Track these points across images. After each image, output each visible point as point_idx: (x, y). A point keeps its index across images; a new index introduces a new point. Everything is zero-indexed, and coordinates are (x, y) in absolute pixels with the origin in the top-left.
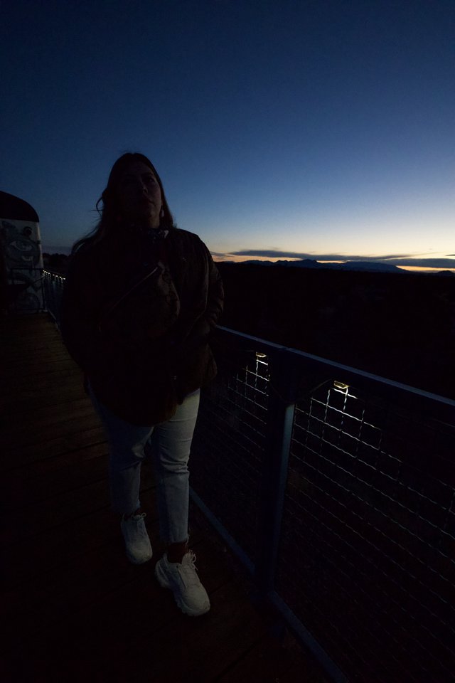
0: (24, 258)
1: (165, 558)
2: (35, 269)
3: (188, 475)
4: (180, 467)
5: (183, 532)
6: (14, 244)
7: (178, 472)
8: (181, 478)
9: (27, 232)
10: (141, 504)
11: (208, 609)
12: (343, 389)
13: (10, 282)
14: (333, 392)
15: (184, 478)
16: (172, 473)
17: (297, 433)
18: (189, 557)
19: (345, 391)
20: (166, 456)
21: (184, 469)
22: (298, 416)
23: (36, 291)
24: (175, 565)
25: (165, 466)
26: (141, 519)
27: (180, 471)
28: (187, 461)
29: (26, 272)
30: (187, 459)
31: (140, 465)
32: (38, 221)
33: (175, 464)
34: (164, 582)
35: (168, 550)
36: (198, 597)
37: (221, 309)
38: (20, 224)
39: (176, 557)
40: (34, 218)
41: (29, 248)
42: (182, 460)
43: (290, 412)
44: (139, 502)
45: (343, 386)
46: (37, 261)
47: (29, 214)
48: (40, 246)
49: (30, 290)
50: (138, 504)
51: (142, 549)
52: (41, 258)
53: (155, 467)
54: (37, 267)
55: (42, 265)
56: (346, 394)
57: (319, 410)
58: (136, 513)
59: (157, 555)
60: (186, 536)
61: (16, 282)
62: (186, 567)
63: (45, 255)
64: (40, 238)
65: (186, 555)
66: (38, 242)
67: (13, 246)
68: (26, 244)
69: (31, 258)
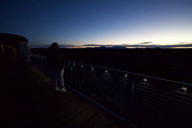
2: (28, 54)
6: (22, 48)
9: (26, 45)
13: (22, 57)
16: (61, 78)
22: (72, 68)
29: (26, 55)
30: (63, 76)
38: (24, 43)
39: (63, 87)
40: (27, 41)
41: (26, 49)
43: (71, 68)
46: (28, 52)
47: (26, 40)
49: (27, 59)
50: (57, 85)
51: (58, 89)
55: (29, 52)
58: (57, 86)
59: (60, 89)
61: (23, 57)
66: (29, 47)
67: (22, 49)
68: (25, 48)
69: (27, 51)
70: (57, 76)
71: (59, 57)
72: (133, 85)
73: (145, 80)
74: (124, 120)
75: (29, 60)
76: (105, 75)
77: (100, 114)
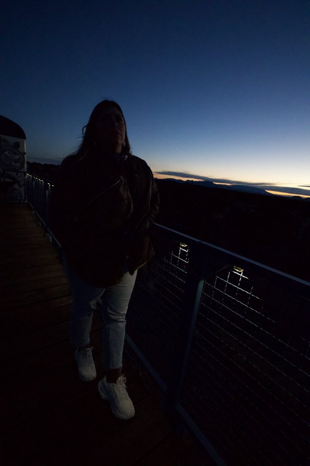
0: (13, 164)
1: (105, 379)
2: (20, 172)
3: (125, 323)
4: (121, 317)
5: (118, 362)
6: (7, 153)
7: (118, 320)
8: (120, 324)
9: (17, 145)
10: (90, 341)
11: (134, 415)
12: (240, 272)
13: (2, 180)
14: (232, 273)
15: (122, 325)
16: (116, 321)
18: (121, 379)
19: (240, 273)
20: (111, 309)
21: (123, 319)
22: (206, 288)
23: (20, 188)
24: (111, 385)
25: (111, 316)
26: (90, 351)
27: (120, 320)
28: (125, 313)
29: (14, 174)
30: (125, 312)
31: (92, 314)
32: (25, 139)
33: (117, 315)
34: (103, 396)
35: (108, 373)
36: (127, 406)
37: (156, 211)
38: (12, 140)
40: (23, 136)
41: (17, 157)
42: (122, 312)
43: (201, 284)
44: (89, 339)
45: (240, 270)
46: (23, 166)
47: (20, 134)
48: (25, 156)
49: (16, 186)
50: (88, 341)
51: (90, 371)
52: (26, 165)
54: (22, 170)
55: (26, 169)
56: (241, 275)
57: (221, 285)
58: (87, 347)
60: (121, 365)
61: (7, 180)
62: (119, 386)
63: (28, 163)
64: (26, 151)
65: (119, 378)
66: (24, 153)
67: (6, 155)
68: (15, 153)
69: (18, 165)
70: (93, 304)
71: (125, 194)
75: (22, 190)
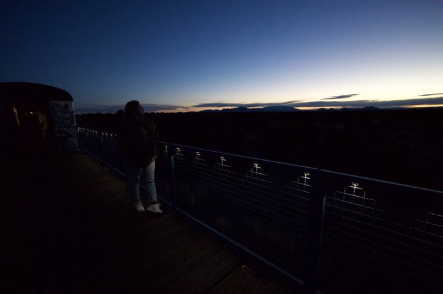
0: (65, 121)
2: (72, 127)
6: (59, 114)
9: (67, 107)
13: (58, 135)
15: (154, 184)
16: (151, 182)
17: (175, 162)
21: (153, 181)
22: (175, 159)
23: (73, 139)
25: (148, 180)
29: (66, 129)
30: (153, 178)
31: (139, 182)
32: (73, 101)
38: (62, 103)
40: (71, 99)
41: (68, 116)
43: (172, 157)
47: (67, 97)
49: (70, 139)
50: (139, 198)
51: (141, 208)
53: (144, 181)
55: (75, 124)
58: (139, 200)
61: (62, 135)
64: (74, 110)
65: (156, 204)
66: (73, 112)
67: (58, 116)
68: (66, 113)
69: (69, 121)
70: (139, 178)
71: (144, 133)
72: (325, 199)
73: (355, 186)
74: (302, 283)
75: (75, 141)
76: (254, 175)
77: (243, 266)
